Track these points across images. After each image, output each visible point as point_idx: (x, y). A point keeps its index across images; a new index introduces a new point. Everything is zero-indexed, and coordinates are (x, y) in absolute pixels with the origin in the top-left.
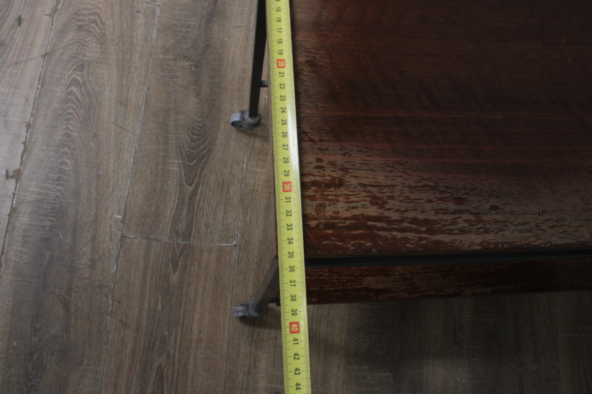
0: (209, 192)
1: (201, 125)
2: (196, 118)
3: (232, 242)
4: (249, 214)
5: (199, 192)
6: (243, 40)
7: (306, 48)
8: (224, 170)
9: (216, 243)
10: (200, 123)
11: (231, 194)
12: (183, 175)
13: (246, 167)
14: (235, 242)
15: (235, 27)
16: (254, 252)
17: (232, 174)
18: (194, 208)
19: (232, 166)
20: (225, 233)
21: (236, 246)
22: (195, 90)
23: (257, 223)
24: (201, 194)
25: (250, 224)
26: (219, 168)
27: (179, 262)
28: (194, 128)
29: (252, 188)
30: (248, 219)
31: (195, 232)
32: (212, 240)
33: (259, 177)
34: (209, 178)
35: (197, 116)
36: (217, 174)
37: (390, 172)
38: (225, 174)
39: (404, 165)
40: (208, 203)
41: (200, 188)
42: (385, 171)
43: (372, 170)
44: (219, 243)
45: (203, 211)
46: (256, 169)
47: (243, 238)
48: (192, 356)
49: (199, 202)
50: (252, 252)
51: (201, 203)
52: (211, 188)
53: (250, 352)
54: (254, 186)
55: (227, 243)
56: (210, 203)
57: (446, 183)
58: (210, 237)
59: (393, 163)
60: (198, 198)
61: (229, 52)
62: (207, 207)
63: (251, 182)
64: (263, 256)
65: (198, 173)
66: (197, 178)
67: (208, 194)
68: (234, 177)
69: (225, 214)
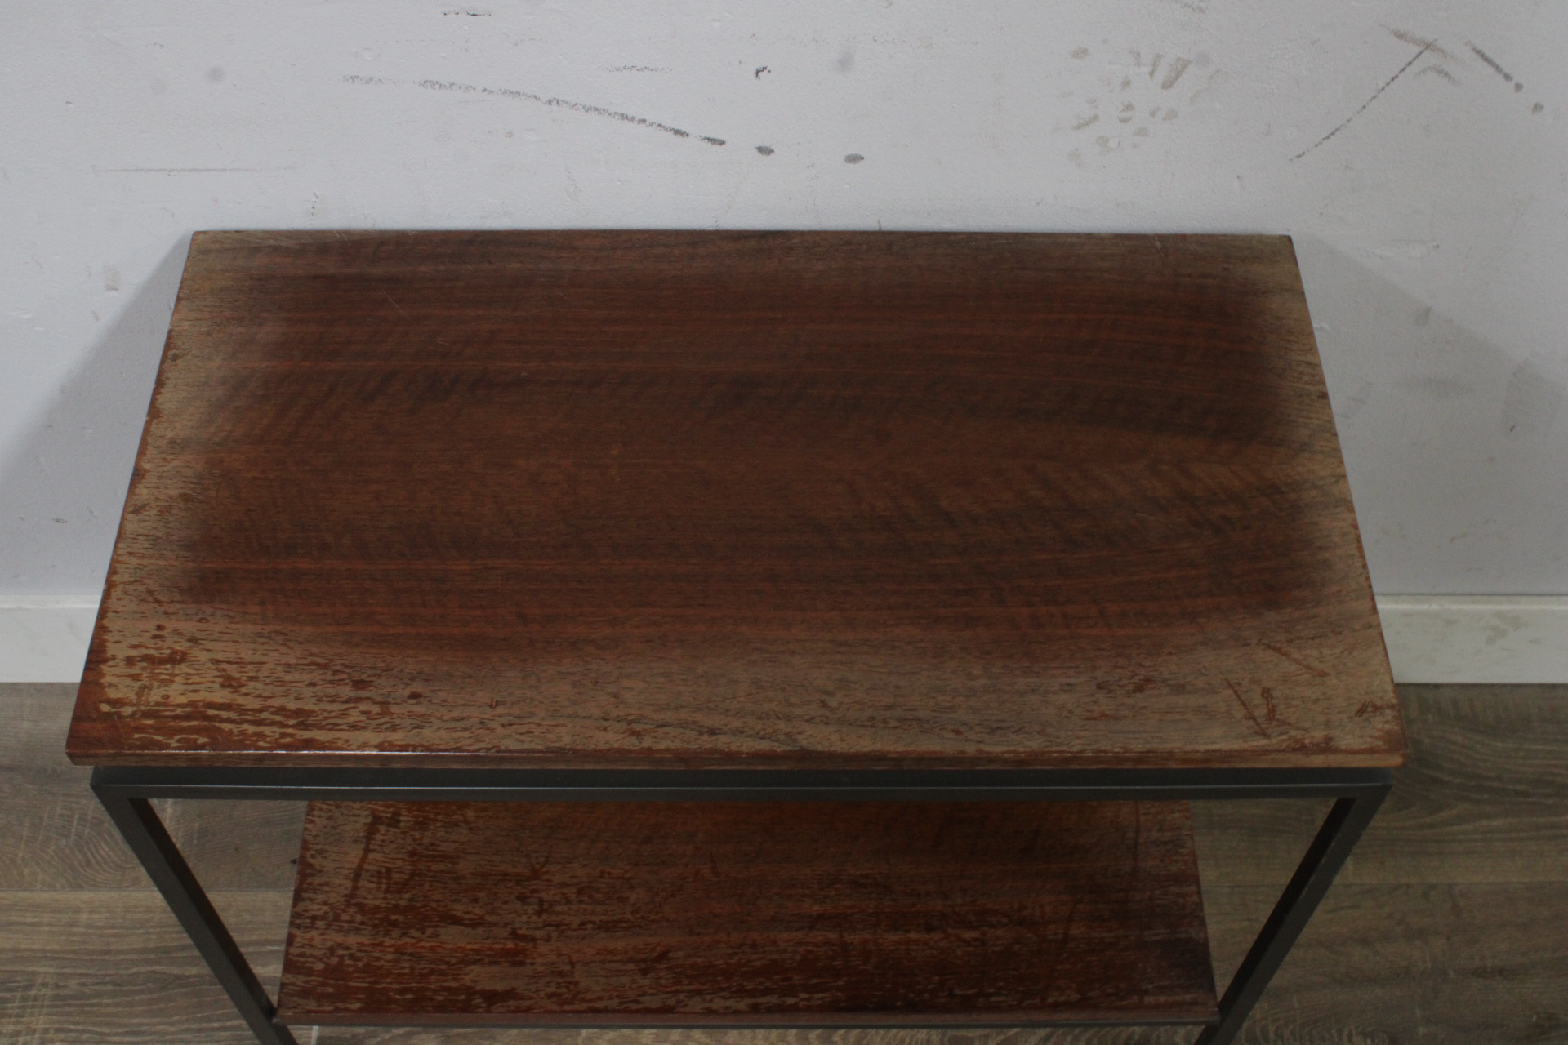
7: (185, 477)
37: (263, 643)
42: (254, 642)
43: (236, 642)
59: (269, 633)
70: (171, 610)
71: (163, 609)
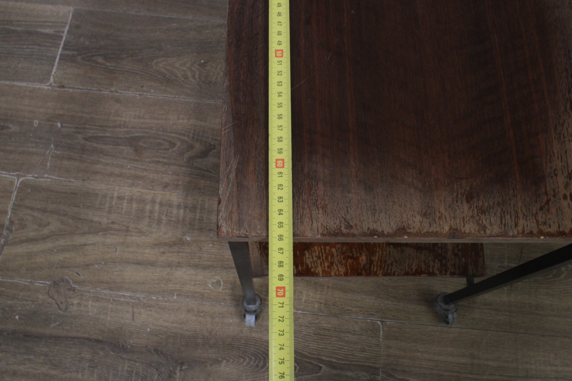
0: (329, 349)
1: (253, 358)
2: (245, 364)
3: (378, 325)
4: (350, 308)
5: (328, 359)
6: (151, 311)
8: (304, 333)
9: (380, 341)
10: (252, 359)
11: (330, 326)
12: (310, 376)
13: (301, 311)
14: (379, 322)
15: (133, 319)
16: (387, 304)
17: (309, 325)
18: (344, 364)
19: (299, 325)
20: (370, 332)
21: (382, 322)
22: (211, 365)
23: (359, 301)
24: (330, 357)
25: (360, 307)
26: (302, 339)
27: (400, 377)
28: (257, 366)
29: (323, 305)
30: (356, 309)
31: (369, 363)
32: (378, 345)
33: (312, 298)
34: (314, 349)
35: (244, 362)
36: (308, 341)
38: (308, 332)
39: (556, 125)
40: (339, 349)
41: (324, 358)
42: (565, 142)
43: (566, 152)
44: (379, 338)
45: (348, 355)
46: (303, 300)
47: (374, 315)
48: (486, 363)
49: (338, 359)
50: (388, 306)
51: (340, 357)
52: (324, 347)
53: (479, 309)
54: (321, 303)
55: (380, 330)
56: (339, 348)
57: (565, 92)
58: (374, 347)
59: (556, 134)
60: (334, 360)
61: (165, 327)
62: (343, 350)
63: (316, 306)
64: (391, 295)
65: (307, 360)
66: (313, 362)
67: (330, 350)
68: (312, 323)
69: (350, 333)
70: (552, 193)
71: (552, 198)
